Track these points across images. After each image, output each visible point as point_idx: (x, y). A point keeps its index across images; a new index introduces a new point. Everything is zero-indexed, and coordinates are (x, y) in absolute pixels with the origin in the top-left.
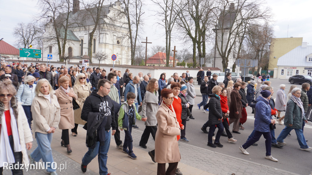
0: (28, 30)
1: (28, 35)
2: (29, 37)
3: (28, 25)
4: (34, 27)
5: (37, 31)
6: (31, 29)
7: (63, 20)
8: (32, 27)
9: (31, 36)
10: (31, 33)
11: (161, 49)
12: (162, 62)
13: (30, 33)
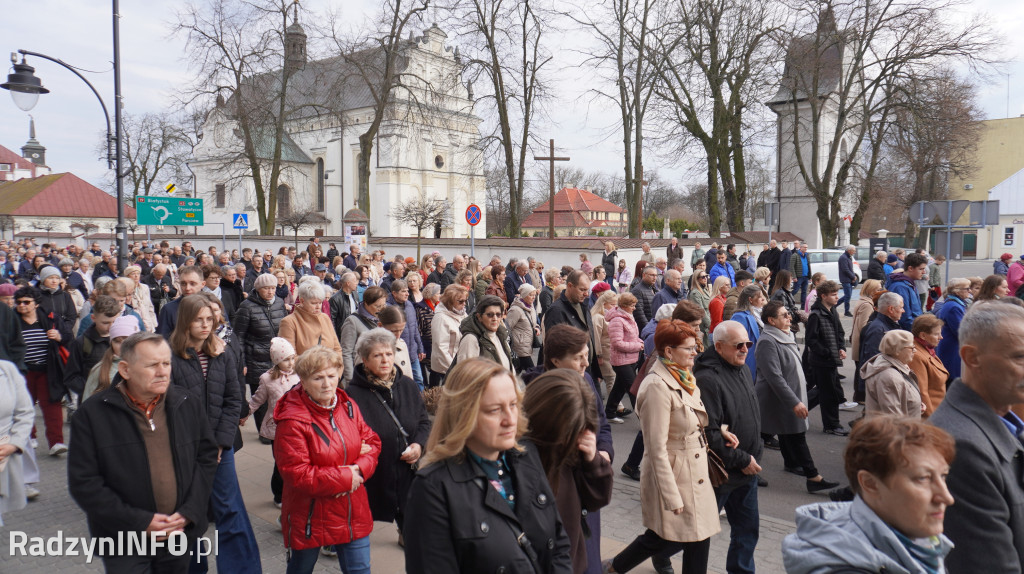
0: (145, 136)
1: (145, 151)
2: (148, 158)
3: (144, 121)
4: (161, 123)
5: (170, 137)
6: (154, 133)
7: (270, 99)
8: (157, 125)
9: (153, 155)
10: (153, 146)
11: (569, 177)
12: (578, 222)
13: (150, 143)
